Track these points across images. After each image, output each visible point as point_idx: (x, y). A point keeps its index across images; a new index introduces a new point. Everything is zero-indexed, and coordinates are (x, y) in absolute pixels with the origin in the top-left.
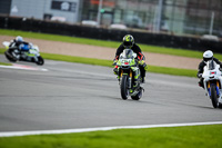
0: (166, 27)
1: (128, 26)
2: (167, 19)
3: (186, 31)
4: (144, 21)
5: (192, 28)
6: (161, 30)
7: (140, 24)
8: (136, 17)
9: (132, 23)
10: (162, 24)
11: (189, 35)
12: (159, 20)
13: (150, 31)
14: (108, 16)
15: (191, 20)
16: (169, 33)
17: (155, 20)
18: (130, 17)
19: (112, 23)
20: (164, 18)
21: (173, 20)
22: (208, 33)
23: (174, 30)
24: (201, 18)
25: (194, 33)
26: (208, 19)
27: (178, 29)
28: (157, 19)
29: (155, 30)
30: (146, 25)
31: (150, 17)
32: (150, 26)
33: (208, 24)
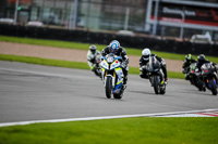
0: (82, 23)
1: (44, 23)
2: (83, 15)
3: (102, 27)
4: (60, 18)
5: (107, 24)
6: (77, 26)
7: (56, 20)
8: (52, 14)
9: (48, 20)
10: (78, 21)
11: (105, 31)
12: (75, 16)
13: (66, 28)
14: (25, 14)
15: (107, 16)
16: (85, 29)
17: (71, 17)
18: (47, 15)
19: (29, 20)
20: (79, 15)
21: (88, 16)
22: (123, 29)
23: (90, 26)
24: (116, 15)
25: (110, 29)
26: (123, 15)
27: (94, 25)
28: (73, 16)
29: (71, 26)
30: (62, 22)
31: (66, 14)
32: (66, 22)
33: (123, 20)
